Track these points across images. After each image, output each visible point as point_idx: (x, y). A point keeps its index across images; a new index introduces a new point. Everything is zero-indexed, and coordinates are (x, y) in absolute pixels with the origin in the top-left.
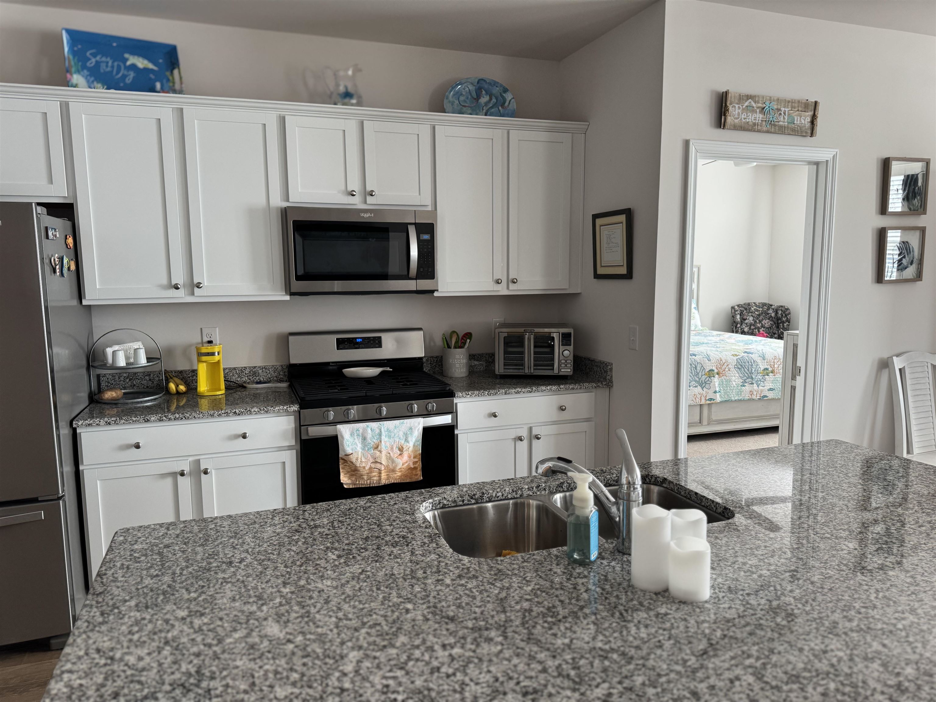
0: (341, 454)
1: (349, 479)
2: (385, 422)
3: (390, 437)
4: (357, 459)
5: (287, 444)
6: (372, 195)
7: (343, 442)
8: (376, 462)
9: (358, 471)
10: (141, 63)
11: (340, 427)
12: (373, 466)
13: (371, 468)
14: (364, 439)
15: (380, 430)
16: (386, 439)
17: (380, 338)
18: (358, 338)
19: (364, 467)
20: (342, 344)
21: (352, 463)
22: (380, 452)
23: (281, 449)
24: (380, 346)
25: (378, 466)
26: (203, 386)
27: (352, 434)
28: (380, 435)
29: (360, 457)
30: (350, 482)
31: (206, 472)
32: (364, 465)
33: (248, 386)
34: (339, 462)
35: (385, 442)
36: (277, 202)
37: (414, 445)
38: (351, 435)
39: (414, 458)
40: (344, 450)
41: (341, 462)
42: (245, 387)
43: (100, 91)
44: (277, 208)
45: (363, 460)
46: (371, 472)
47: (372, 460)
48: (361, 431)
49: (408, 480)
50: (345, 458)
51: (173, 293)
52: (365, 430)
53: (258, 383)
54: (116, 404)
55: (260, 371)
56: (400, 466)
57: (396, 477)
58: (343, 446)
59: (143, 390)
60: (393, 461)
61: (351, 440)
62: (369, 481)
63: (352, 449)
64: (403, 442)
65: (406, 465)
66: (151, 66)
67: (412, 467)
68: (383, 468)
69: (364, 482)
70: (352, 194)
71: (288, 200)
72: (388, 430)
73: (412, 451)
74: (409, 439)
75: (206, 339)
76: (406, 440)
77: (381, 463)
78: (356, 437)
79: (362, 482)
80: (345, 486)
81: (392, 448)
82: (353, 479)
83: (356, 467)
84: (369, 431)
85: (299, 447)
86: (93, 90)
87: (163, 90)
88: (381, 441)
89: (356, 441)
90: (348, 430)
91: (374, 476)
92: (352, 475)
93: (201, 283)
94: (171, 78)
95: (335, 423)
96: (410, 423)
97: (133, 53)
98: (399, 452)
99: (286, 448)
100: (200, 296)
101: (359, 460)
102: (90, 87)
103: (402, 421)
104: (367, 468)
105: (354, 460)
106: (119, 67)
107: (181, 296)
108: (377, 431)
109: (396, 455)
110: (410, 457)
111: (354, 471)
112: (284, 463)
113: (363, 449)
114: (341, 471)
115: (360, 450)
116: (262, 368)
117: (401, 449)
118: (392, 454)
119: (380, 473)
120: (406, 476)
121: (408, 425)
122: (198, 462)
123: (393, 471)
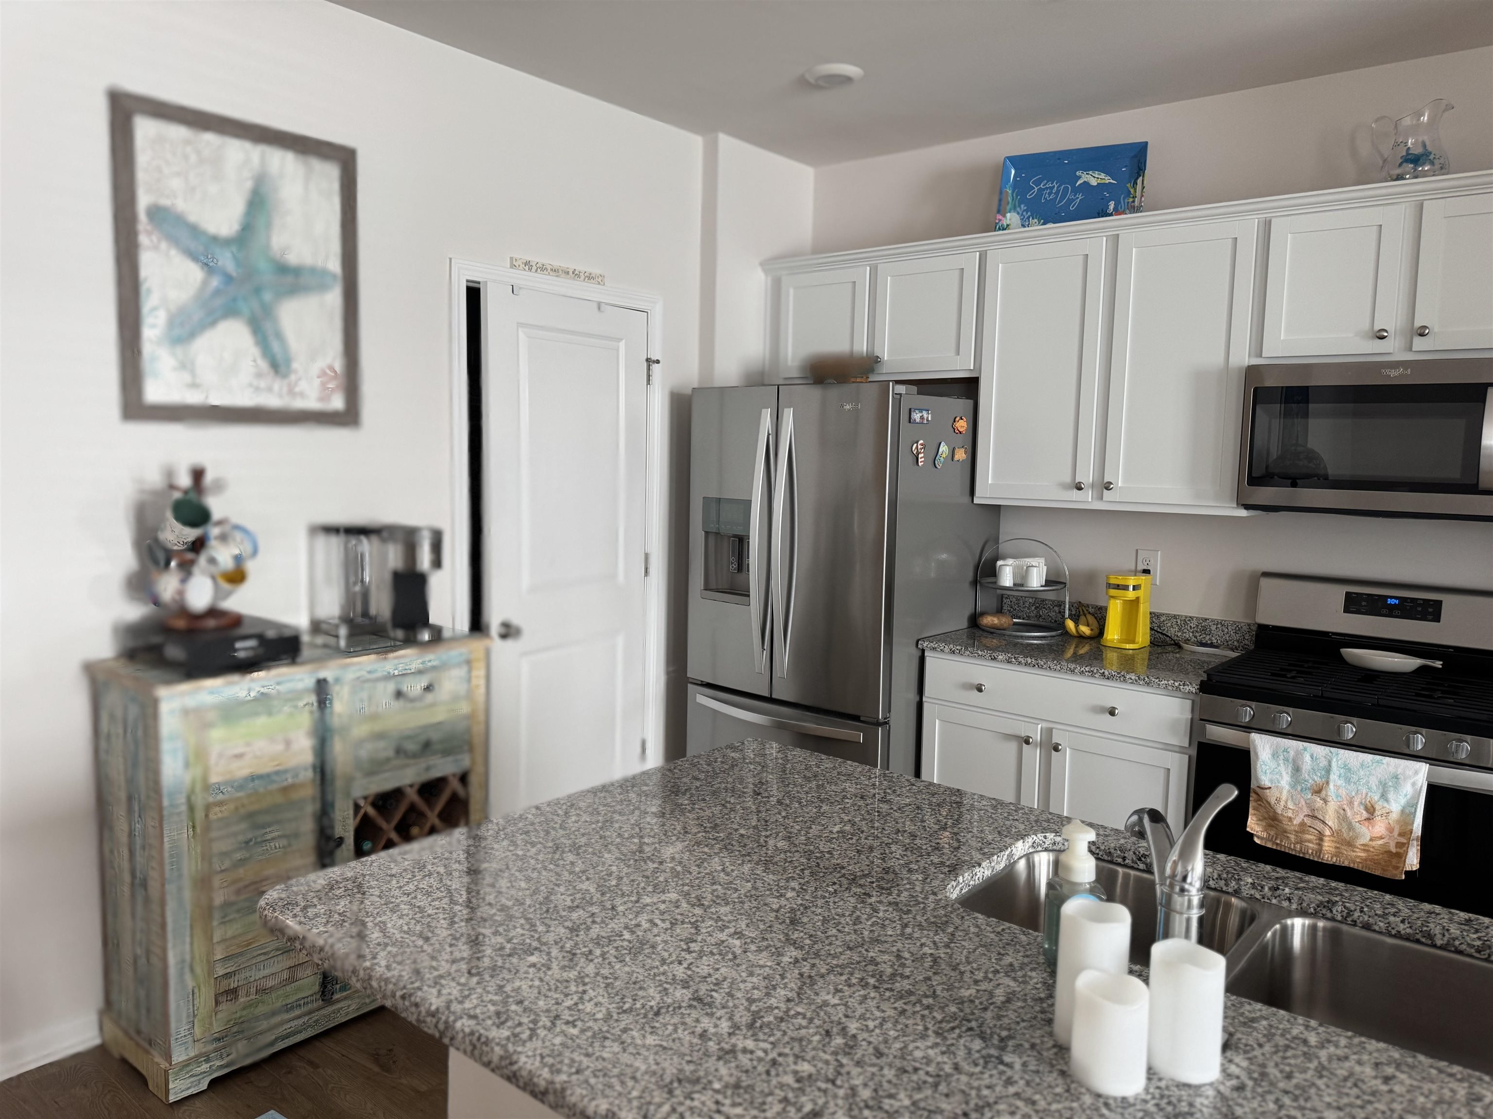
0: (1253, 785)
1: (1265, 830)
2: (1342, 751)
3: (1348, 780)
4: (1278, 800)
5: (1175, 741)
6: (1422, 335)
7: (1256, 764)
8: (1314, 817)
9: (1280, 821)
10: (1093, 178)
11: (1255, 737)
12: (1308, 821)
13: (1303, 824)
14: (1297, 769)
15: (1330, 762)
16: (1340, 782)
17: (1440, 603)
18: (1392, 597)
19: (1290, 819)
20: (1353, 604)
21: (1269, 804)
22: (1325, 801)
23: (1167, 747)
24: (1437, 618)
25: (1319, 826)
26: (1113, 633)
27: (1275, 755)
28: (1328, 770)
29: (1284, 797)
30: (1265, 835)
31: (1056, 749)
32: (1290, 814)
33: (1185, 646)
34: (1249, 796)
35: (1337, 787)
36: (1242, 357)
37: (1403, 811)
38: (1273, 755)
39: (1400, 835)
40: (1257, 779)
41: (1252, 794)
42: (1180, 647)
43: (1037, 229)
44: (1240, 369)
45: (1290, 805)
46: (1303, 832)
47: (1306, 811)
48: (1292, 753)
49: (1378, 873)
50: (1258, 790)
51: (1075, 494)
52: (1299, 754)
53: (1202, 644)
54: (992, 633)
55: (1214, 628)
56: (1364, 840)
57: (1354, 858)
58: (1256, 771)
59: (1043, 624)
60: (1351, 827)
61: (1273, 764)
62: (1298, 846)
63: (1271, 781)
64: (1376, 798)
65: (1381, 842)
66: (1108, 180)
67: (1394, 850)
68: (1328, 832)
69: (1290, 845)
70: (1380, 337)
71: (1260, 355)
72: (1347, 768)
73: (1398, 822)
74: (1391, 796)
75: (1141, 567)
76: (1384, 796)
77: (1324, 822)
78: (1281, 762)
79: (1285, 843)
80: (1256, 840)
81: (1351, 803)
82: (1272, 833)
83: (1275, 812)
84: (1307, 758)
85: (1194, 752)
86: (1027, 229)
87: (1117, 211)
88: (1328, 783)
89: (1282, 768)
90: (1267, 747)
91: (1310, 841)
92: (1271, 826)
93: (1111, 483)
94: (1132, 191)
95: (1248, 728)
96: (1396, 767)
97: (1086, 169)
98: (1365, 814)
99: (1177, 749)
100: (1110, 501)
101: (1282, 803)
102: (1023, 226)
103: (1378, 757)
104: (1296, 822)
105: (1273, 801)
106: (1066, 190)
107: (1087, 499)
108: (1323, 763)
109: (1358, 818)
110: (1390, 830)
111: (1272, 819)
112: (1169, 770)
113: (1293, 786)
114: (1251, 811)
115: (1287, 787)
116: (1217, 623)
117: (1371, 810)
118: (1349, 813)
119: (1321, 839)
120: (1377, 863)
121: (1392, 769)
122: (1050, 731)
123: (1350, 844)
